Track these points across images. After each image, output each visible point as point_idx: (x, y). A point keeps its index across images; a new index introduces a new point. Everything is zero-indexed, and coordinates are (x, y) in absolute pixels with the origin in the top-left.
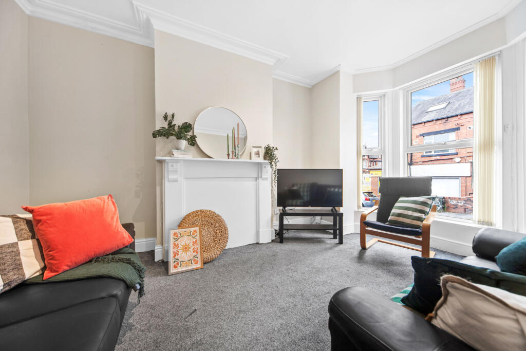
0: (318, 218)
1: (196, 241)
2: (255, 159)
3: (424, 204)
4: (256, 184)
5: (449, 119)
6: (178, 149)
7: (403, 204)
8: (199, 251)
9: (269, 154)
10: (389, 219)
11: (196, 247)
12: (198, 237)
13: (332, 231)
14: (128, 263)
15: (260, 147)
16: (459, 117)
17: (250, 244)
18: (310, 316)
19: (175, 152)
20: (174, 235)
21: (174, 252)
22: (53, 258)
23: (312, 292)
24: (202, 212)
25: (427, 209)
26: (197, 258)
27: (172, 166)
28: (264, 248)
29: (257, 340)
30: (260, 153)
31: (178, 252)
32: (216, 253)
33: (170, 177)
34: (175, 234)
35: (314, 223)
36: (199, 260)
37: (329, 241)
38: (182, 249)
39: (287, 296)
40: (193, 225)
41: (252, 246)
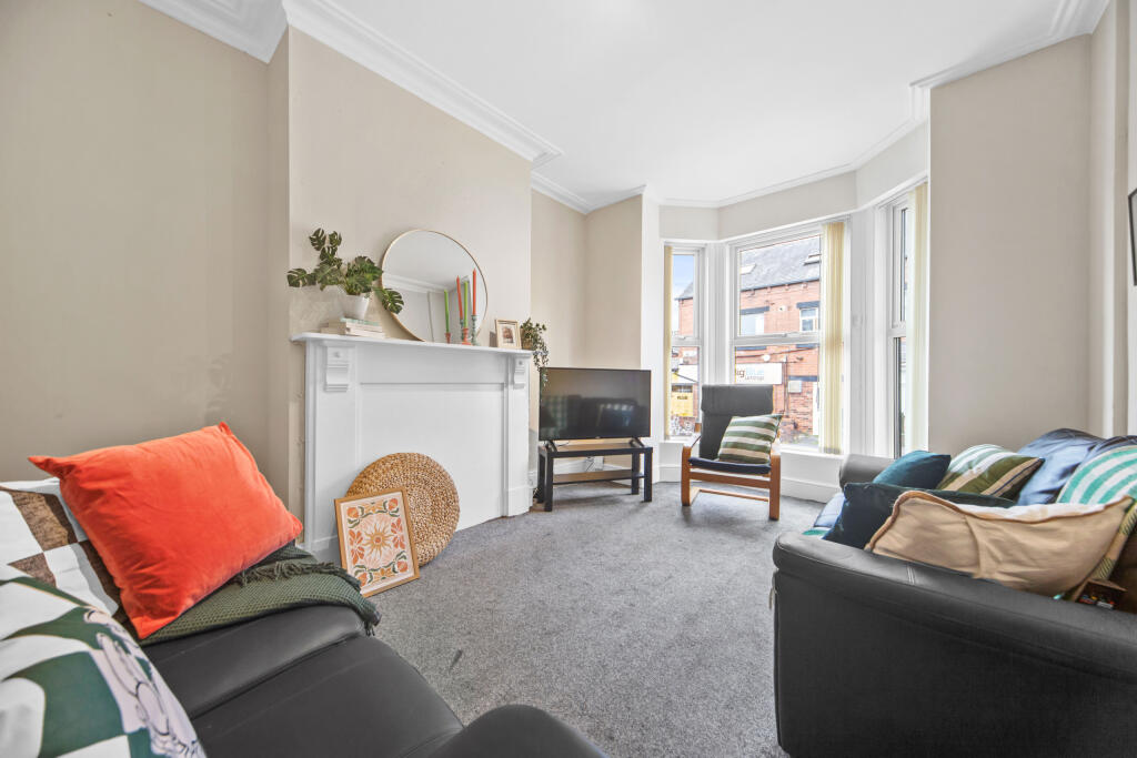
0: (598, 460)
1: (399, 521)
2: (503, 346)
3: (769, 426)
4: (503, 397)
5: (757, 292)
6: (353, 317)
7: (739, 429)
8: (406, 542)
9: (530, 336)
10: (720, 452)
11: (399, 534)
12: (401, 514)
13: (629, 482)
14: (330, 573)
15: (514, 323)
16: (769, 290)
17: (489, 521)
18: (663, 615)
19: (349, 323)
20: (349, 514)
21: (352, 551)
22: (156, 582)
23: (646, 580)
24: (402, 458)
25: (773, 434)
26: (405, 557)
27: (337, 355)
28: (522, 524)
29: (603, 666)
30: (514, 334)
31: (363, 550)
32: (439, 544)
33: (331, 380)
34: (350, 511)
35: (591, 470)
36: (409, 561)
37: (627, 499)
38: (371, 542)
39: (612, 594)
40: (386, 490)
41: (495, 524)
